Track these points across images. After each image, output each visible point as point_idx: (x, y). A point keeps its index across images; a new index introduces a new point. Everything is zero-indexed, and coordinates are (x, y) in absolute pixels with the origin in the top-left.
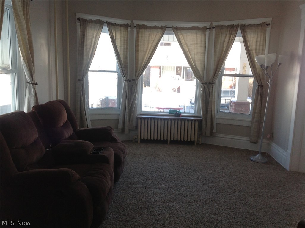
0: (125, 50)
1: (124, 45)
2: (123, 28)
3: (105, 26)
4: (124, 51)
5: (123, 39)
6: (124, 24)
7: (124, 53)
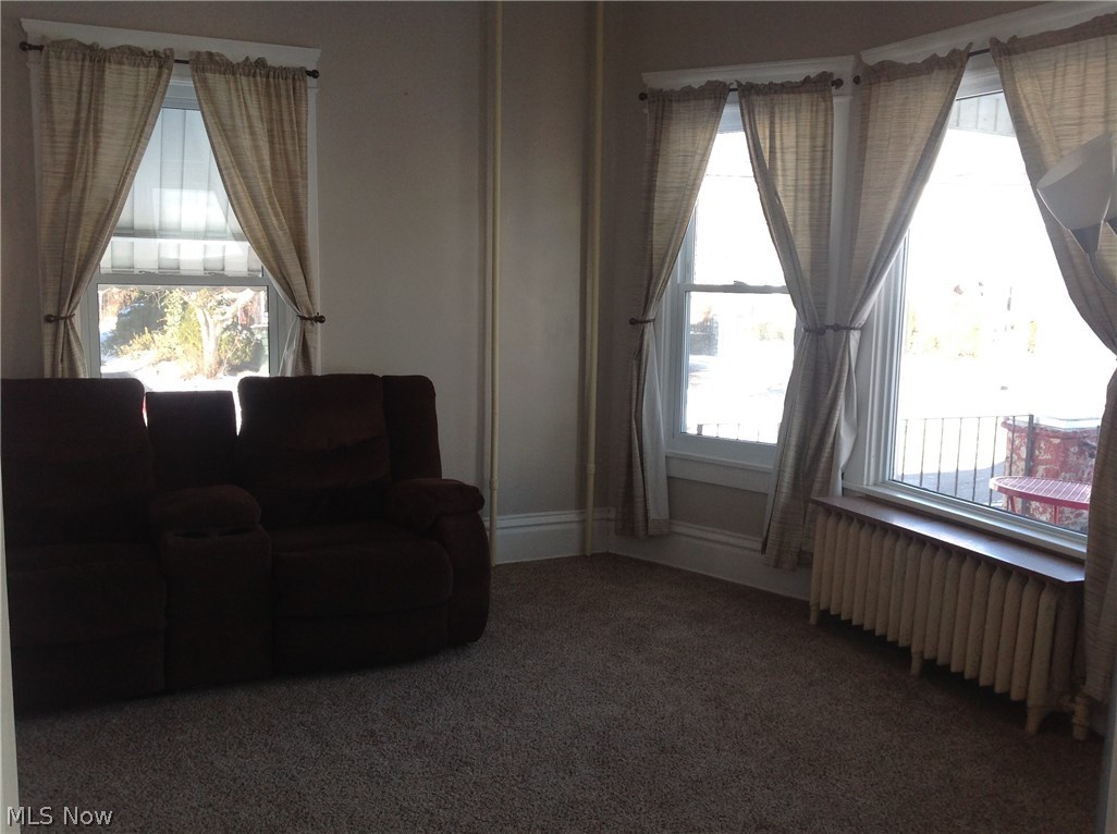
0: (817, 195)
1: (812, 169)
2: (804, 97)
3: (733, 102)
4: (812, 199)
5: (806, 144)
6: (807, 80)
7: (812, 208)
